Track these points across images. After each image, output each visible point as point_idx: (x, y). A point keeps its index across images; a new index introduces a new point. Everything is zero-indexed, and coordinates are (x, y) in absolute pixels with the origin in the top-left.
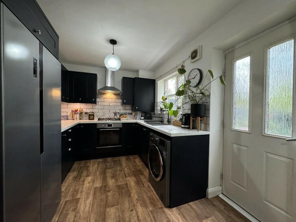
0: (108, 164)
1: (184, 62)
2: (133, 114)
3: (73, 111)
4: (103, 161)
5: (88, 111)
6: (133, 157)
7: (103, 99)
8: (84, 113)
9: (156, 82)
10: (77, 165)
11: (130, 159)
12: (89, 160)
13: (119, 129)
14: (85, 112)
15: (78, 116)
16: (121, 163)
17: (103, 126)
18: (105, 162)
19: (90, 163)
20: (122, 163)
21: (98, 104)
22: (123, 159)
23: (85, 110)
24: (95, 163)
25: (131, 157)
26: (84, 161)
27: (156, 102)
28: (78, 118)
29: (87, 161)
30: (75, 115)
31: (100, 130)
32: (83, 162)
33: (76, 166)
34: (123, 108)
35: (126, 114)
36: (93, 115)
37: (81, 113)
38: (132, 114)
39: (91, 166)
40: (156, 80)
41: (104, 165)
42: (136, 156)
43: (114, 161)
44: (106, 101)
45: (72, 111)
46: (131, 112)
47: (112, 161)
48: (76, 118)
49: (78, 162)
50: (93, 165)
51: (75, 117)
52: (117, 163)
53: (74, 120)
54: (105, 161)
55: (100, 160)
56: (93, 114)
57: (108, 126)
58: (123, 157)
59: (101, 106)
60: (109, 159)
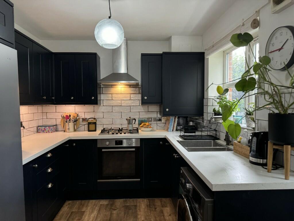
0: (115, 212)
1: (258, 12)
2: (163, 120)
3: (64, 117)
4: (107, 205)
5: (87, 116)
6: (161, 202)
7: (110, 95)
8: (81, 120)
9: (206, 57)
10: (68, 208)
11: (155, 205)
12: (87, 201)
13: (134, 149)
14: (83, 119)
15: (71, 125)
16: (136, 211)
17: (107, 143)
18: (111, 207)
19: (87, 206)
20: (139, 213)
21: (102, 105)
22: (143, 205)
23: (82, 116)
24: (94, 207)
25: (158, 202)
26: (80, 201)
27: (205, 97)
28: (72, 129)
29: (83, 201)
30: (67, 123)
31: (103, 150)
32: (78, 202)
33: (66, 209)
34: (144, 110)
35: (149, 120)
36: (95, 123)
37: (76, 121)
38: (160, 120)
39: (88, 213)
40: (205, 54)
41: (107, 213)
42: (167, 201)
43: (127, 208)
44: (116, 98)
45: (62, 117)
46: (159, 116)
47: (123, 207)
48: (69, 129)
49: (70, 202)
50: (91, 211)
51: (67, 127)
52: (131, 211)
53: (65, 133)
54: (112, 205)
55: (104, 202)
56: (94, 121)
57: (116, 144)
58: (143, 199)
59: (107, 107)
60: (119, 202)
